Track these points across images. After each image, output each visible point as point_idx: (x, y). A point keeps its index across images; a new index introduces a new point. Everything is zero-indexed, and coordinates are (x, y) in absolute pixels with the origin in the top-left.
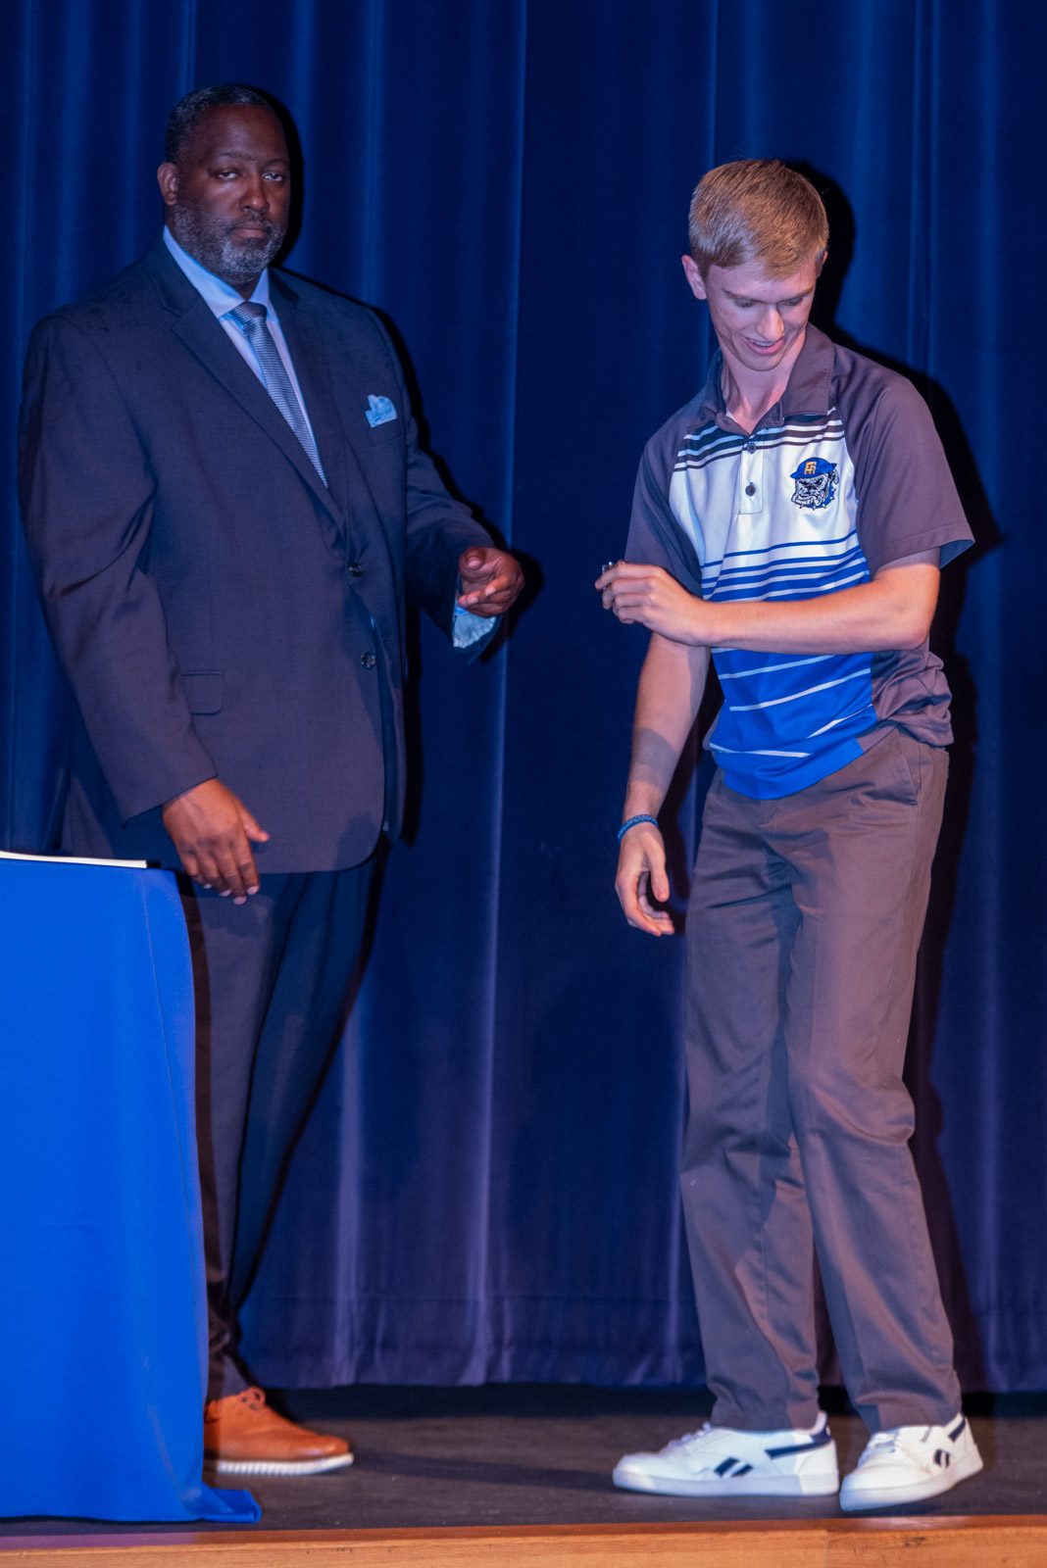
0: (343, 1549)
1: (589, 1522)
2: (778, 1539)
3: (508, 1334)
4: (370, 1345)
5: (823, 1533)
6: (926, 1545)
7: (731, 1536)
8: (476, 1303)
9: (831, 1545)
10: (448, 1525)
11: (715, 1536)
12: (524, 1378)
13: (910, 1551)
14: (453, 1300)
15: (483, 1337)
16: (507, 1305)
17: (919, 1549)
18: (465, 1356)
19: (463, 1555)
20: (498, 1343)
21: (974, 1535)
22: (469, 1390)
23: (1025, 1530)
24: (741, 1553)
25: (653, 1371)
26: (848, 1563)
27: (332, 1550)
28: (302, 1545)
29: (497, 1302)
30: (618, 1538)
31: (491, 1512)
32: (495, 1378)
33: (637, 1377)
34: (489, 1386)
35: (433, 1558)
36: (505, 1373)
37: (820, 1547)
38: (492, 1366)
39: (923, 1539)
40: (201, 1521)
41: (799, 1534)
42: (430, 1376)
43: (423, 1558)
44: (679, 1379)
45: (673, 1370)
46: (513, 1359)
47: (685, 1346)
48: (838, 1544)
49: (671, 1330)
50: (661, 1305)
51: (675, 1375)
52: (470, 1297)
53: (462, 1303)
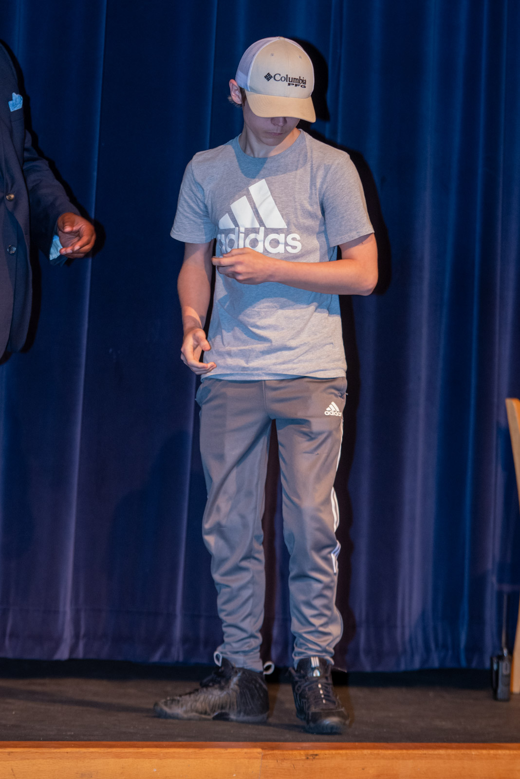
1: (125, 740)
2: (233, 753)
3: (83, 631)
5: (259, 750)
6: (318, 759)
7: (206, 750)
8: (65, 613)
9: (264, 757)
10: (43, 740)
11: (197, 750)
12: (92, 656)
13: (309, 762)
14: (51, 611)
15: (69, 633)
16: (83, 615)
17: (314, 761)
18: (57, 642)
19: (52, 758)
20: (77, 636)
21: (346, 754)
22: (59, 662)
23: (376, 752)
24: (212, 760)
25: (166, 654)
26: (273, 768)
29: (77, 612)
30: (141, 750)
31: (69, 733)
32: (74, 656)
33: (156, 658)
34: (71, 661)
35: (34, 759)
36: (80, 654)
37: (258, 758)
38: (73, 649)
39: (316, 755)
41: (245, 750)
42: (37, 654)
43: (28, 759)
44: (181, 659)
45: (177, 654)
46: (86, 645)
47: (185, 640)
48: (268, 757)
49: (178, 631)
50: (171, 617)
51: (178, 657)
52: (61, 609)
53: (56, 612)
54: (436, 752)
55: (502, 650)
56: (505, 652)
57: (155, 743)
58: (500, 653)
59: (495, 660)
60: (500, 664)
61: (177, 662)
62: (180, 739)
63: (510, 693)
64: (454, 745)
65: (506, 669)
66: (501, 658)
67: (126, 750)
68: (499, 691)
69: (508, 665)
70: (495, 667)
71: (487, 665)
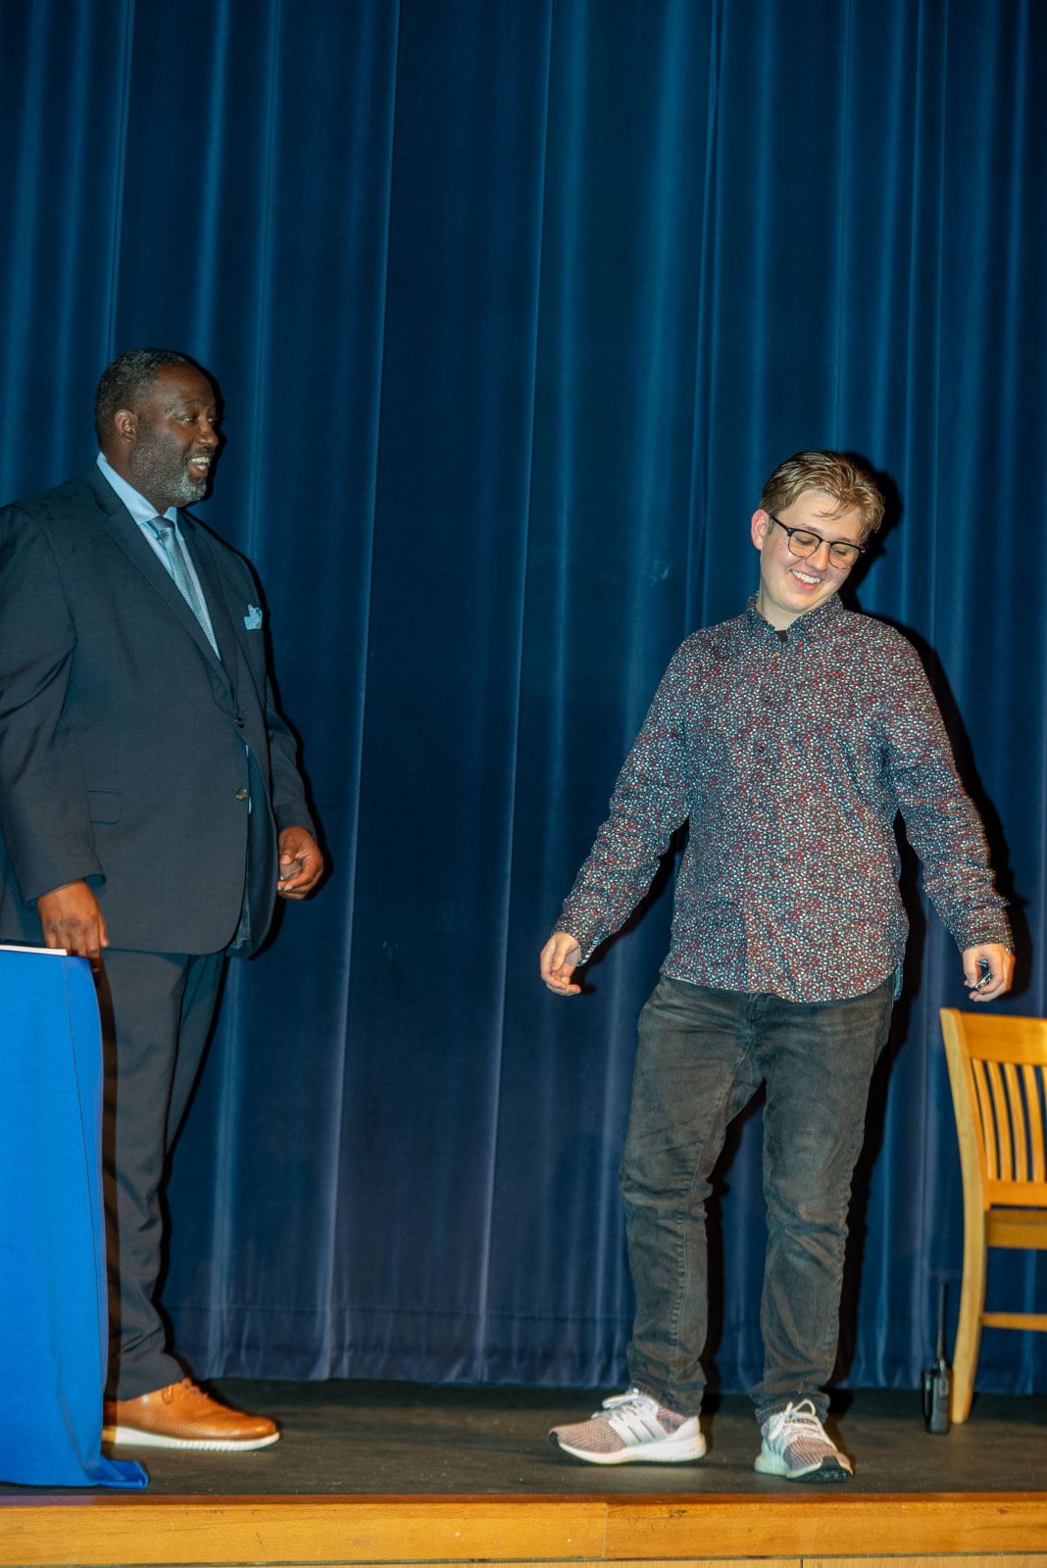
0: (215, 1511)
1: (414, 1493)
2: (567, 1509)
3: (348, 1339)
4: (238, 1346)
5: (604, 1505)
6: (685, 1517)
7: (529, 1506)
8: (324, 1313)
9: (610, 1515)
10: (300, 1493)
11: (516, 1506)
12: (360, 1375)
13: (673, 1521)
14: (305, 1311)
15: (328, 1343)
16: (348, 1316)
17: (682, 1520)
18: (314, 1355)
19: (313, 1518)
20: (340, 1346)
21: (724, 1509)
22: (317, 1384)
23: (765, 1506)
24: (537, 1520)
25: (465, 1372)
26: (623, 1530)
27: (207, 1511)
28: (183, 1508)
29: (339, 1314)
30: (438, 1506)
31: (334, 1483)
32: (336, 1375)
33: (452, 1377)
34: (331, 1380)
35: (288, 1520)
36: (344, 1372)
37: (602, 1516)
38: (336, 1364)
39: (684, 1511)
40: (99, 1486)
41: (584, 1505)
42: (286, 1373)
43: (280, 1520)
44: (486, 1378)
45: (481, 1370)
46: (352, 1360)
47: (491, 1351)
48: (616, 1514)
49: (481, 1339)
50: (472, 1318)
51: (482, 1375)
52: (319, 1309)
53: (313, 1313)
54: (852, 1506)
55: (937, 1361)
56: (942, 1365)
57: (457, 1496)
58: (935, 1367)
59: (928, 1377)
60: (935, 1380)
61: (481, 1383)
62: (490, 1491)
63: (950, 1422)
64: (876, 1496)
65: (944, 1388)
66: (935, 1373)
67: (417, 1506)
68: (934, 1419)
69: (947, 1384)
70: (928, 1385)
71: (916, 1384)
